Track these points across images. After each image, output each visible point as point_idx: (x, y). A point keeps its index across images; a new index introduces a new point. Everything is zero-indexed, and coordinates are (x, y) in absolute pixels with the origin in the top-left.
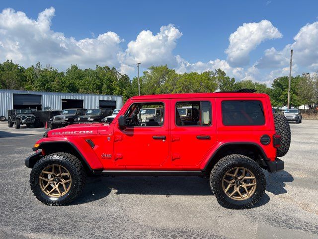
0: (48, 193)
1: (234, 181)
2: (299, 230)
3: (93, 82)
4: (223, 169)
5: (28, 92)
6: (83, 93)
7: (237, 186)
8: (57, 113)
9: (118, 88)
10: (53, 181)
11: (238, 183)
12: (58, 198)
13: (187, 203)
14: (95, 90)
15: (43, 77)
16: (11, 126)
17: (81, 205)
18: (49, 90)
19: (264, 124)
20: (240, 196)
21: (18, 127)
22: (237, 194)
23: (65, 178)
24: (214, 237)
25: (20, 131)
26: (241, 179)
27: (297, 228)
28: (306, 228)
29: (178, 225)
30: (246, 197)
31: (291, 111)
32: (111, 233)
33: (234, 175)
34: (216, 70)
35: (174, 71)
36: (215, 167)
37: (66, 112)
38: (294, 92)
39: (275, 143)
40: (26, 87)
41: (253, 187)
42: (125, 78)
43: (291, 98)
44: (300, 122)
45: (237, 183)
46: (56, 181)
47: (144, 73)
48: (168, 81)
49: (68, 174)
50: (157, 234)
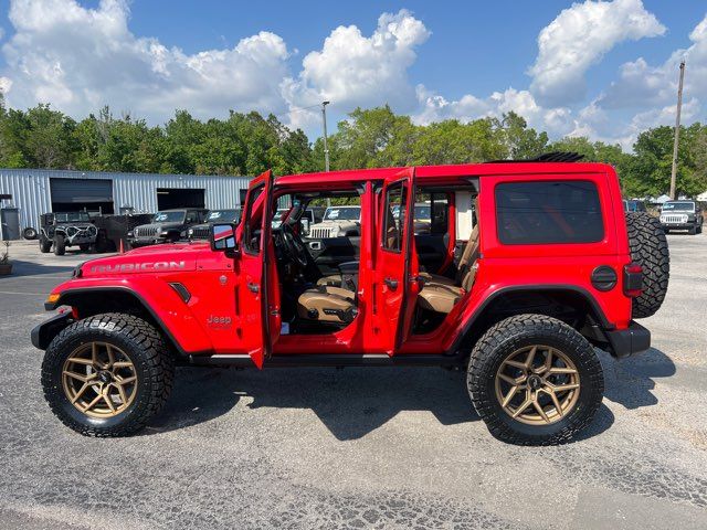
0: (83, 407)
1: (523, 378)
2: (682, 500)
3: (224, 150)
4: (497, 351)
5: (83, 175)
6: (204, 173)
7: (533, 391)
8: (145, 219)
9: (282, 162)
10: (95, 379)
11: (535, 383)
12: (107, 418)
13: (412, 430)
14: (231, 167)
15: (115, 139)
16: (46, 250)
17: (163, 436)
18: (129, 169)
19: (602, 239)
20: (539, 414)
21: (61, 252)
22: (532, 410)
23: (124, 372)
24: (470, 516)
25: (63, 260)
26: (542, 374)
27: (677, 495)
28: (701, 495)
29: (385, 487)
30: (553, 416)
31: (678, 207)
32: (221, 507)
33: (526, 365)
34: (504, 116)
35: (407, 120)
36: (479, 344)
37: (164, 217)
38: (687, 163)
39: (629, 287)
40: (79, 163)
41: (571, 394)
42: (299, 138)
43: (679, 176)
44: (699, 231)
45: (532, 385)
46: (103, 381)
47: (341, 125)
48: (393, 144)
49: (129, 364)
50: (331, 508)
